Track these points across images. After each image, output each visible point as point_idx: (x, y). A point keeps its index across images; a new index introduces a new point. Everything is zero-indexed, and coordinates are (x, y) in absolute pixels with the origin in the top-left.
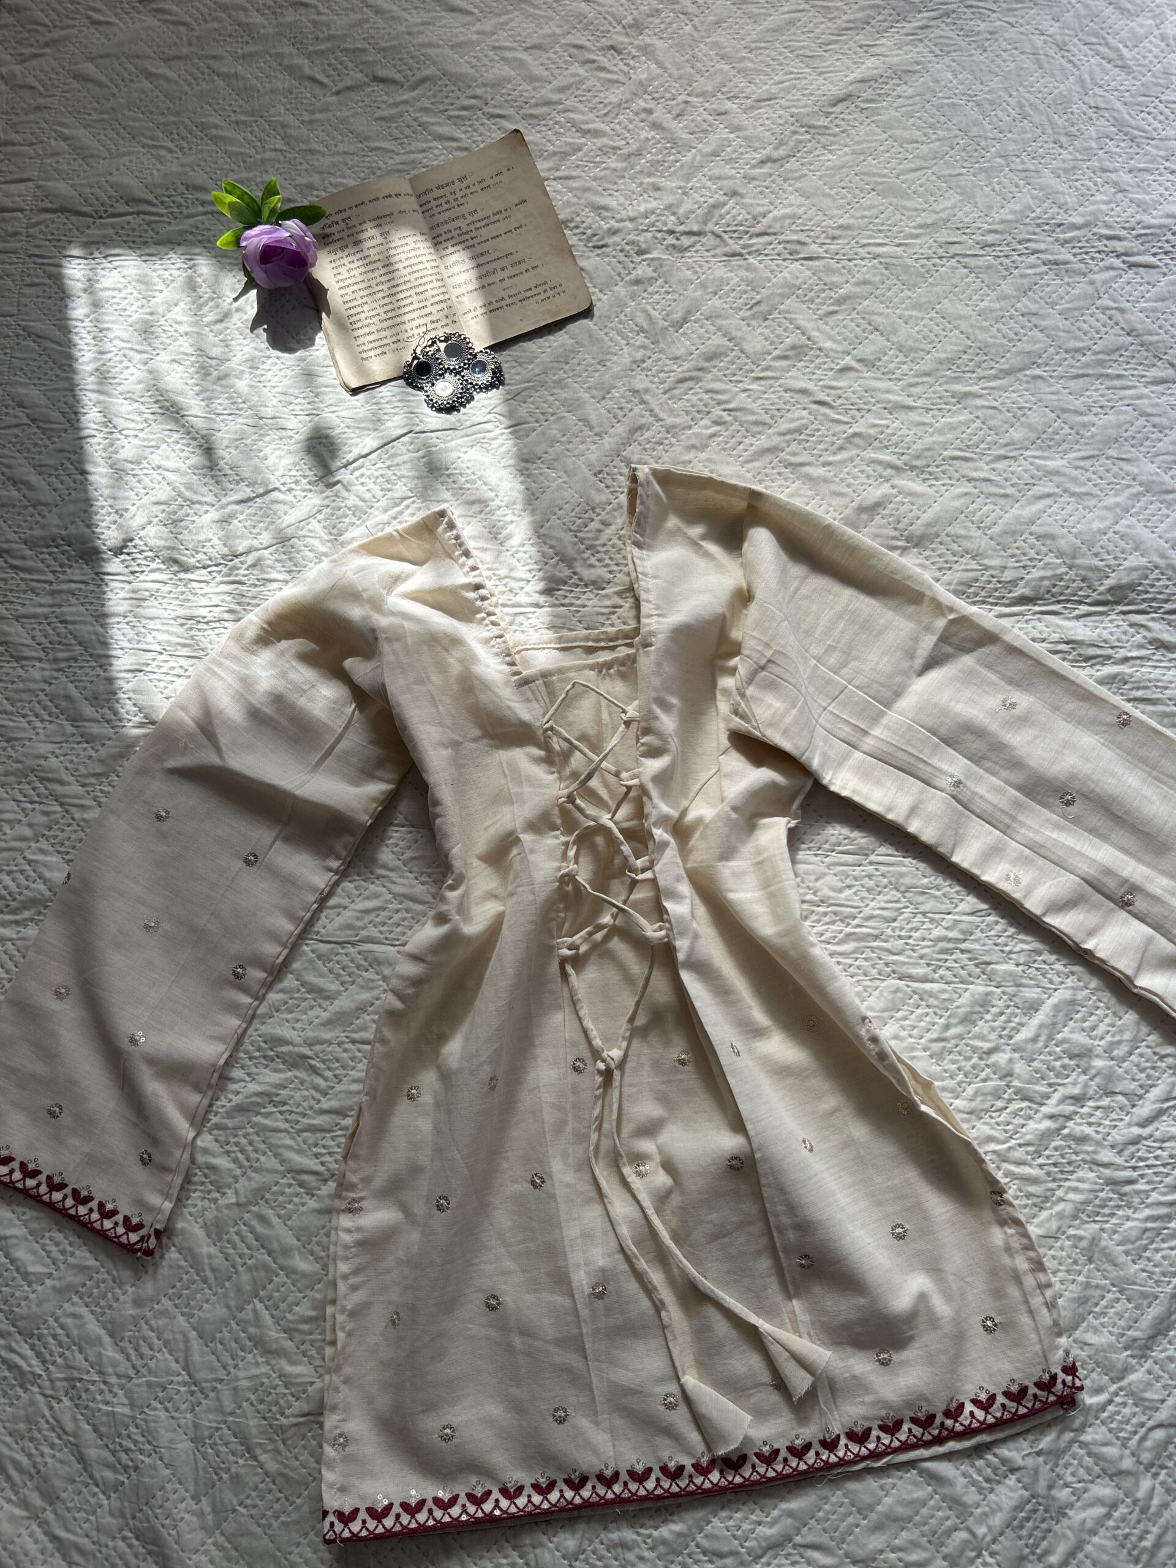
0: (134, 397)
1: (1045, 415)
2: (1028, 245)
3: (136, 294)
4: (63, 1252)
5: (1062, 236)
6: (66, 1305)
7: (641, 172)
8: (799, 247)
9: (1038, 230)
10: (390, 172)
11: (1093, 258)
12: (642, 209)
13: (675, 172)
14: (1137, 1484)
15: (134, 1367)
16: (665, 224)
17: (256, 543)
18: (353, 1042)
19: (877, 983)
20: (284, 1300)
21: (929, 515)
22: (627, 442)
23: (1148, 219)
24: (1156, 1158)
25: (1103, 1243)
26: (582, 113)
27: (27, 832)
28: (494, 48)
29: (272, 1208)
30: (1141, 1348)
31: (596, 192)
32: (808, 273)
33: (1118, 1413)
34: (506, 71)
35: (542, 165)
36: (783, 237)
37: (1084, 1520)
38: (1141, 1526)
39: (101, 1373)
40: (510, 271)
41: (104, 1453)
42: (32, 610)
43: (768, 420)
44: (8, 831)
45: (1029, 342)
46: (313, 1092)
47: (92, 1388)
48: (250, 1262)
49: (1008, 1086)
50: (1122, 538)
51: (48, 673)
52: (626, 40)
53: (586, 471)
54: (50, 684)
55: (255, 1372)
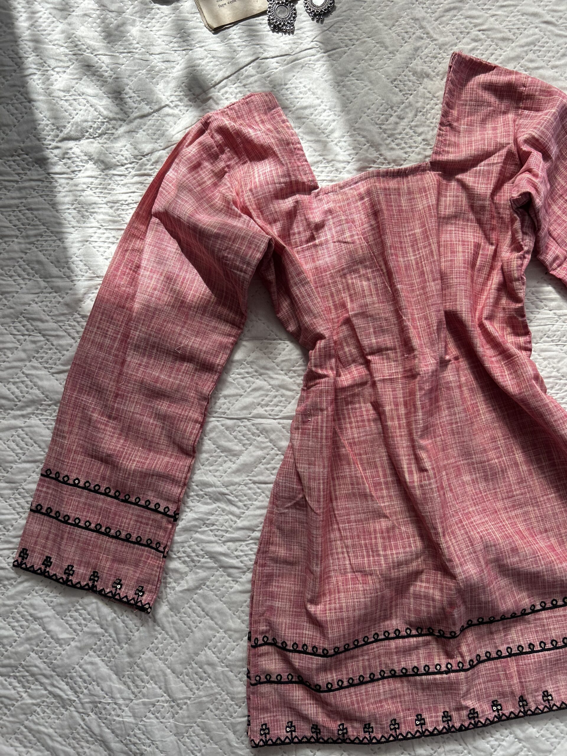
0: (60, 43)
4: (80, 625)
6: (86, 657)
15: (133, 693)
17: (156, 146)
18: (254, 483)
20: (224, 648)
22: (412, 57)
27: (23, 355)
29: (211, 590)
39: (112, 697)
42: (7, 202)
43: (512, 37)
44: (10, 355)
46: (231, 517)
47: (108, 707)
48: (200, 625)
51: (23, 246)
53: (385, 80)
54: (26, 253)
55: (211, 692)
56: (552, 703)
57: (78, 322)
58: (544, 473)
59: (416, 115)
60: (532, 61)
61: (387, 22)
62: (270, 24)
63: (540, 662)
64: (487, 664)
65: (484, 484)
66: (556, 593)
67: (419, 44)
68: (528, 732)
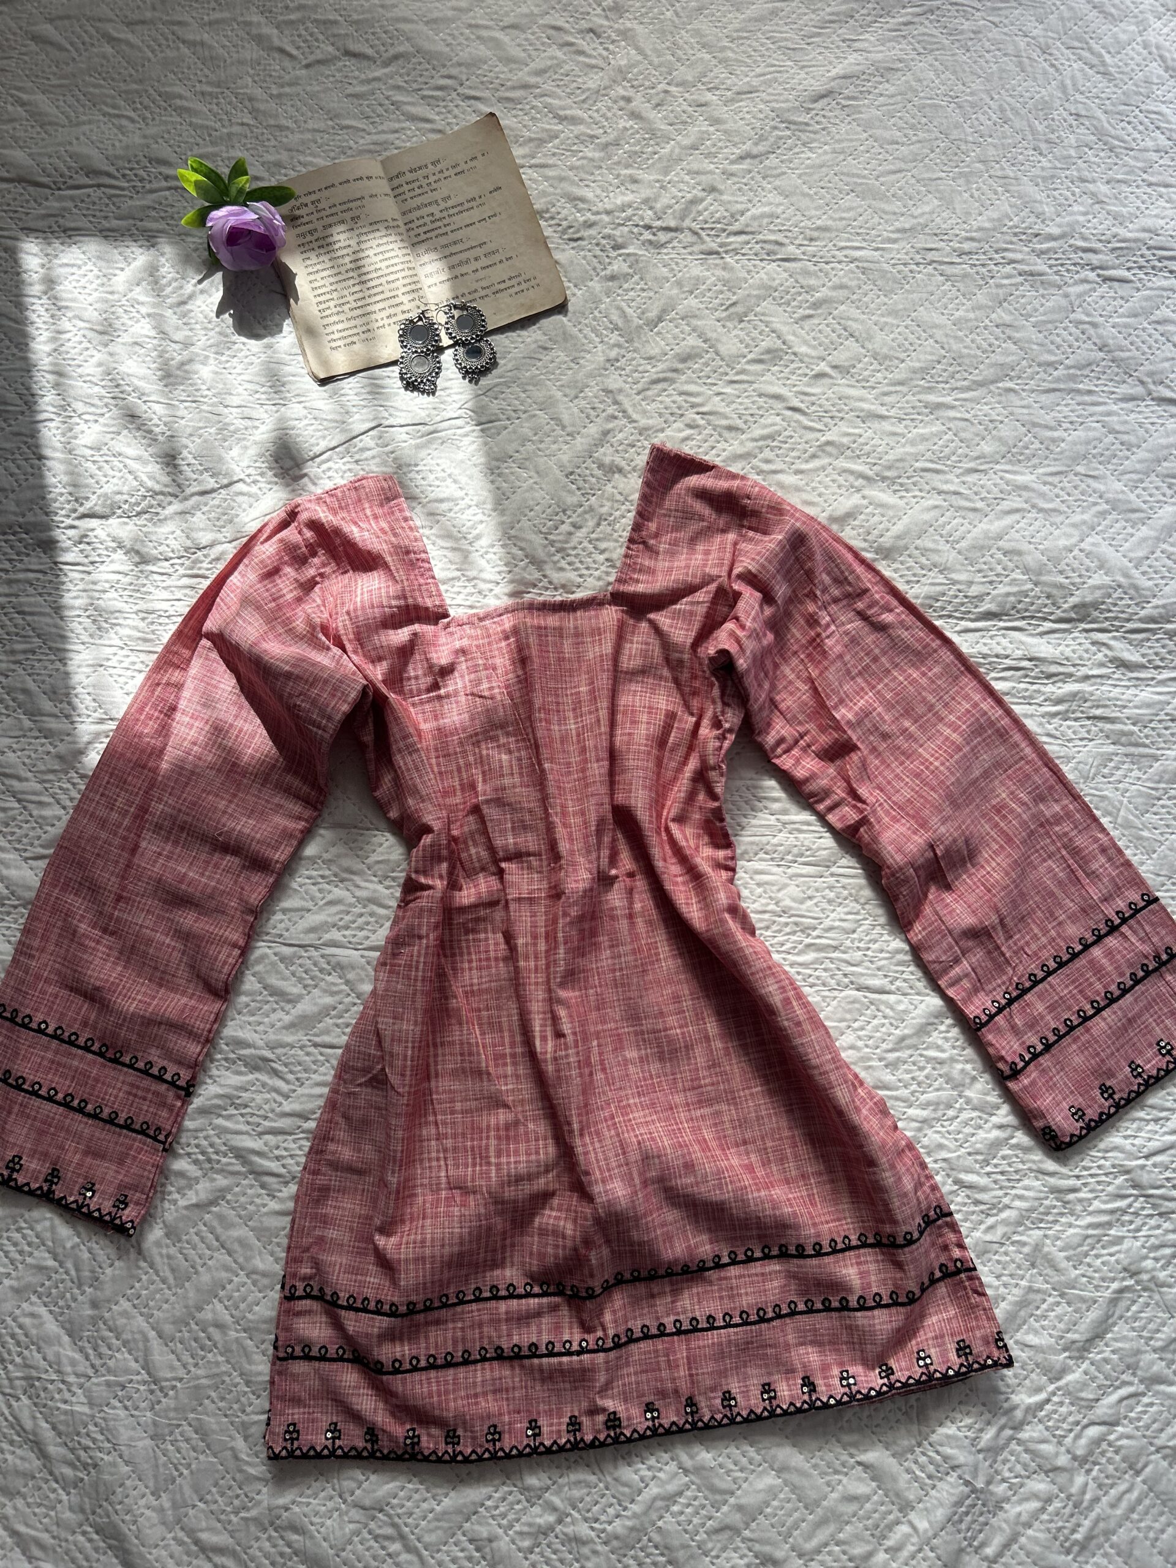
0: (94, 379)
1: (1016, 429)
2: (1005, 254)
3: (96, 271)
4: (21, 1252)
5: (1038, 246)
6: (25, 1305)
7: (619, 163)
8: (776, 247)
9: (1015, 239)
10: (361, 152)
11: (1068, 271)
12: (619, 202)
13: (653, 164)
14: (1071, 1481)
15: (93, 1366)
16: (642, 218)
17: (219, 536)
18: (316, 1045)
19: (836, 993)
20: (244, 1300)
21: (898, 528)
22: (599, 444)
23: (1123, 233)
24: (1099, 1167)
25: (1046, 1249)
26: (560, 98)
28: (470, 26)
29: (233, 1208)
30: (1078, 1350)
31: (573, 183)
32: (786, 275)
33: (1055, 1412)
34: (483, 51)
35: (517, 152)
36: (760, 237)
37: (1020, 1514)
38: (1073, 1520)
39: (59, 1372)
40: (484, 262)
41: (62, 1451)
43: (742, 425)
45: (1003, 354)
46: (274, 1095)
47: (50, 1386)
48: (210, 1263)
49: (960, 1096)
50: (1088, 555)
52: (606, 23)
53: (558, 472)
54: (7, 676)
55: (215, 1370)
56: (735, 1410)
57: (74, 784)
58: (747, 1054)
59: (598, 525)
60: (767, 461)
61: (567, 391)
62: (402, 379)
63: (720, 1344)
64: (643, 1345)
65: (658, 1065)
66: (751, 1237)
67: (610, 426)
68: (698, 1458)
